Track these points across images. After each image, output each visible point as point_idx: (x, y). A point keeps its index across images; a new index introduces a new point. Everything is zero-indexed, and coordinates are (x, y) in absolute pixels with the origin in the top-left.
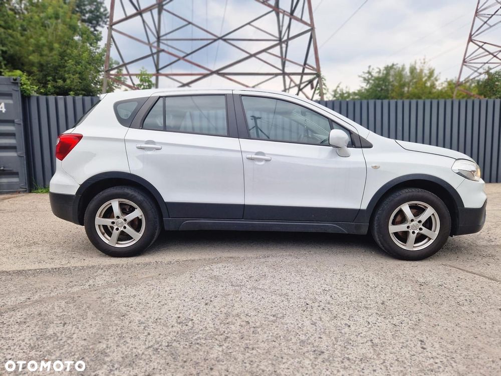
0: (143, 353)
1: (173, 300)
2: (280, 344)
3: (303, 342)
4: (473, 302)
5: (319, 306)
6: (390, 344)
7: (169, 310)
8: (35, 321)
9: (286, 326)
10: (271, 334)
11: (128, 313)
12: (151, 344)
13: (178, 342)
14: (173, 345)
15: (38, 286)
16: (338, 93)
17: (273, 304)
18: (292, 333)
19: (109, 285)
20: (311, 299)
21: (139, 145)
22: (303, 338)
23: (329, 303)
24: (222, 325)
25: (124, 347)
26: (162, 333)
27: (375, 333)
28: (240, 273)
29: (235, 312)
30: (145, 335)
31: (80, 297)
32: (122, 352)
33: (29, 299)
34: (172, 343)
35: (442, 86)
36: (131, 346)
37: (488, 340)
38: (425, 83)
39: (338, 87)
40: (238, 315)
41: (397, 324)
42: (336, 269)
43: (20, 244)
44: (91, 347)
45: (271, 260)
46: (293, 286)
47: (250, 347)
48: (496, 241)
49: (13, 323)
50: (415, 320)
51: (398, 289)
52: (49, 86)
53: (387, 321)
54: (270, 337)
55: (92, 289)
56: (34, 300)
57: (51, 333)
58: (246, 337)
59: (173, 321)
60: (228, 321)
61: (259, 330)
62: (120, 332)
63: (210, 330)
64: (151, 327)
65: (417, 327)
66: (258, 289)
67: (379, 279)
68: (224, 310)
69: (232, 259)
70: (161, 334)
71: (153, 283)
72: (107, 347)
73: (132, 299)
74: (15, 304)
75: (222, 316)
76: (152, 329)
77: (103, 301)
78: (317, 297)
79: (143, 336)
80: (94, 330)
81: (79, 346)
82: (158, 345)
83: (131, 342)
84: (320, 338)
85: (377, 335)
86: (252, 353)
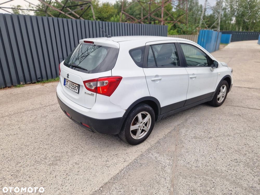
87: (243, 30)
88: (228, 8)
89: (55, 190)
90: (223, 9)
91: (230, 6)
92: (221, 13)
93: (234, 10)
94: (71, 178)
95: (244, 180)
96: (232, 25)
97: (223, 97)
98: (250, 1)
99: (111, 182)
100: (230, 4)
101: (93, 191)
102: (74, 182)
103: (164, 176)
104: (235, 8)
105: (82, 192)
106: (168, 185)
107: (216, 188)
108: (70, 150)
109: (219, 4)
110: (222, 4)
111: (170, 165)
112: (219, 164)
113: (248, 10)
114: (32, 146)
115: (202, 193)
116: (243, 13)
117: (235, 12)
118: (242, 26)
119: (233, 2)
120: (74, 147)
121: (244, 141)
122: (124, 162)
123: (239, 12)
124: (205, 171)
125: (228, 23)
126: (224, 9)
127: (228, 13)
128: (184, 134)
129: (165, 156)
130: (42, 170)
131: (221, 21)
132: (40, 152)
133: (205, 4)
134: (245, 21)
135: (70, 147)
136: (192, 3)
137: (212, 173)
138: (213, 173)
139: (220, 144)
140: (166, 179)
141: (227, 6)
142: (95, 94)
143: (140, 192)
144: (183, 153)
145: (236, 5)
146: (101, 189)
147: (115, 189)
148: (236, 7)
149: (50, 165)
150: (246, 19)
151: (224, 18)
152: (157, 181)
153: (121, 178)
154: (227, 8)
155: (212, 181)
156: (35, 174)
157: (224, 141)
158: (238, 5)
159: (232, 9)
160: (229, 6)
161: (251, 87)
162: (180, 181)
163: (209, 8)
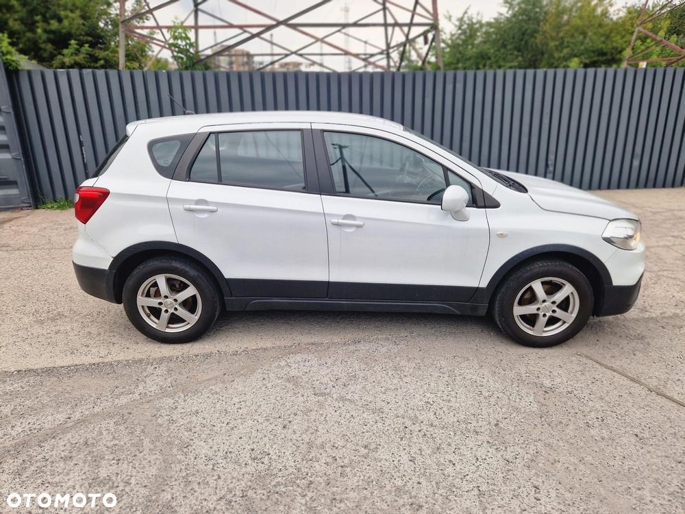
0: (215, 508)
1: (243, 419)
2: (372, 493)
3: (398, 489)
4: (605, 421)
5: (420, 431)
6: (499, 491)
7: (241, 438)
8: (82, 456)
9: (379, 464)
10: (362, 477)
11: (192, 442)
12: (223, 492)
13: (254, 490)
14: (248, 494)
15: (77, 394)
16: (465, 22)
17: (365, 427)
18: (386, 475)
19: (164, 393)
20: (410, 418)
21: (187, 206)
22: (399, 483)
23: (432, 425)
24: (305, 462)
25: (191, 498)
26: (234, 476)
27: (483, 475)
28: (324, 371)
29: (319, 441)
30: (214, 478)
31: (130, 413)
32: (190, 505)
33: (69, 418)
34: (247, 491)
35: (618, 14)
36: (201, 497)
37: (613, 485)
38: (594, 9)
39: (466, 13)
40: (323, 446)
41: (510, 460)
42: (443, 363)
43: (40, 316)
44: (154, 497)
45: (363, 347)
46: (390, 396)
47: (338, 497)
48: (652, 310)
49: (58, 459)
50: (532, 452)
51: (518, 400)
52: (39, 31)
53: (499, 455)
54: (360, 483)
55: (144, 400)
56: (76, 419)
57: (104, 475)
58: (333, 482)
59: (245, 456)
60: (311, 457)
61: (348, 470)
62: (184, 474)
63: (291, 470)
64: (221, 465)
65: (534, 464)
66: (346, 400)
67: (495, 381)
68: (306, 438)
69: (314, 346)
70: (233, 478)
71: (218, 390)
72: (173, 498)
73: (194, 418)
74: (53, 426)
75: (304, 447)
76: (222, 469)
77: (159, 421)
78: (417, 413)
79: (212, 481)
80: (154, 471)
81: (141, 496)
82: (231, 495)
83: (199, 491)
84: (419, 483)
85: (486, 478)
86: (339, 508)
103: (101, 403)
106: (78, 415)
111: (144, 395)
122: (100, 357)
140: (94, 408)
146: (15, 372)
152: (79, 404)
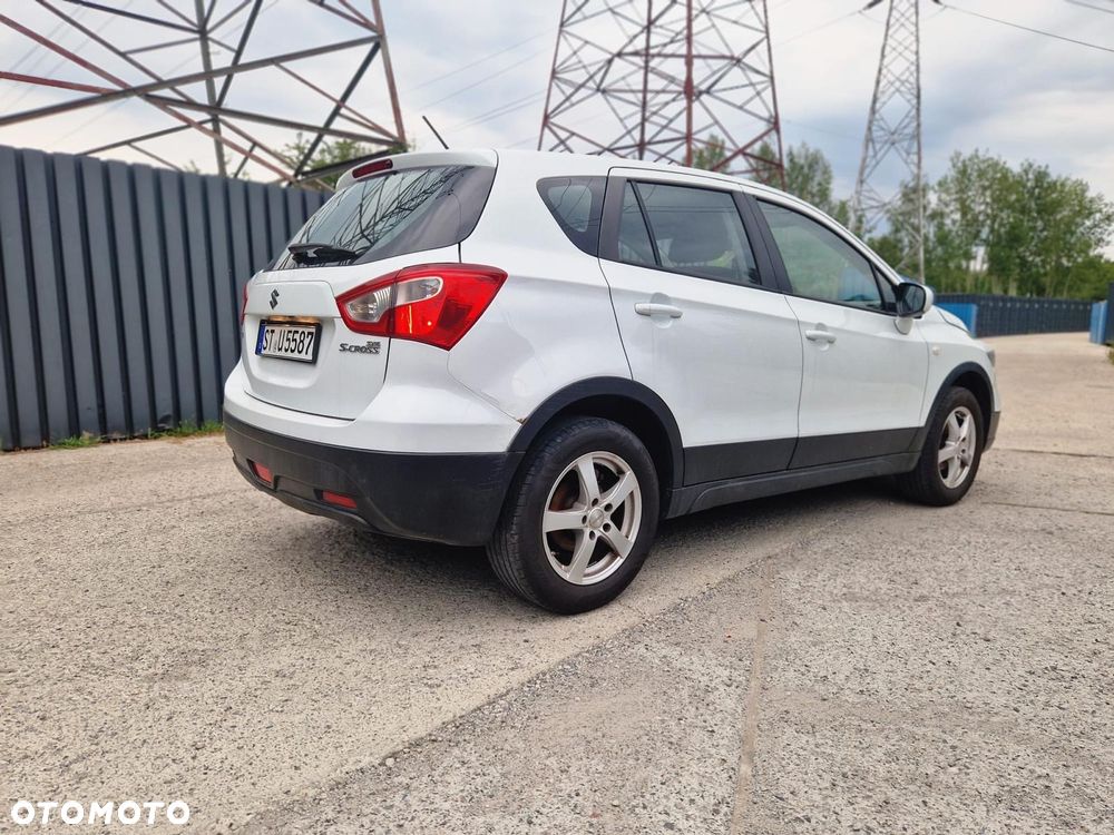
21: (640, 306)
87: (1023, 294)
88: (952, 212)
89: (159, 762)
90: (933, 216)
91: (958, 206)
92: (923, 231)
93: (975, 219)
94: (245, 722)
95: (1103, 739)
96: (976, 276)
97: (963, 464)
98: (1037, 187)
99: (440, 739)
100: (957, 196)
101: (346, 769)
102: (259, 737)
103: (705, 722)
104: (980, 213)
105: (292, 772)
106: (723, 752)
107: (968, 768)
108: (256, 632)
109: (913, 196)
110: (924, 196)
111: (735, 684)
112: (970, 684)
113: (1034, 218)
114: (82, 616)
115: (897, 786)
116: (1017, 231)
117: (983, 226)
118: (1015, 280)
119: (970, 190)
120: (277, 621)
121: (1082, 610)
122: (513, 669)
123: (996, 226)
124: (907, 709)
125: (959, 267)
126: (937, 216)
127: (955, 229)
128: (797, 586)
129: (709, 653)
130: (108, 696)
131: (928, 262)
132: (114, 637)
133: (858, 193)
134: (1027, 262)
135: (257, 621)
136: (805, 192)
137: (940, 715)
138: (945, 714)
139: (967, 618)
140: (713, 731)
141: (947, 205)
142: (383, 341)
143: (586, 779)
144: (795, 646)
145: (981, 200)
146: (390, 762)
147: (458, 765)
148: (983, 207)
149: (151, 679)
150: (1028, 254)
151: (940, 250)
152: (672, 740)
153: (492, 726)
154: (947, 210)
155: (945, 741)
156: (73, 707)
157: (987, 608)
158: (988, 200)
159: (969, 217)
160: (953, 203)
161: (1083, 453)
162: (784, 740)
163: (872, 207)
